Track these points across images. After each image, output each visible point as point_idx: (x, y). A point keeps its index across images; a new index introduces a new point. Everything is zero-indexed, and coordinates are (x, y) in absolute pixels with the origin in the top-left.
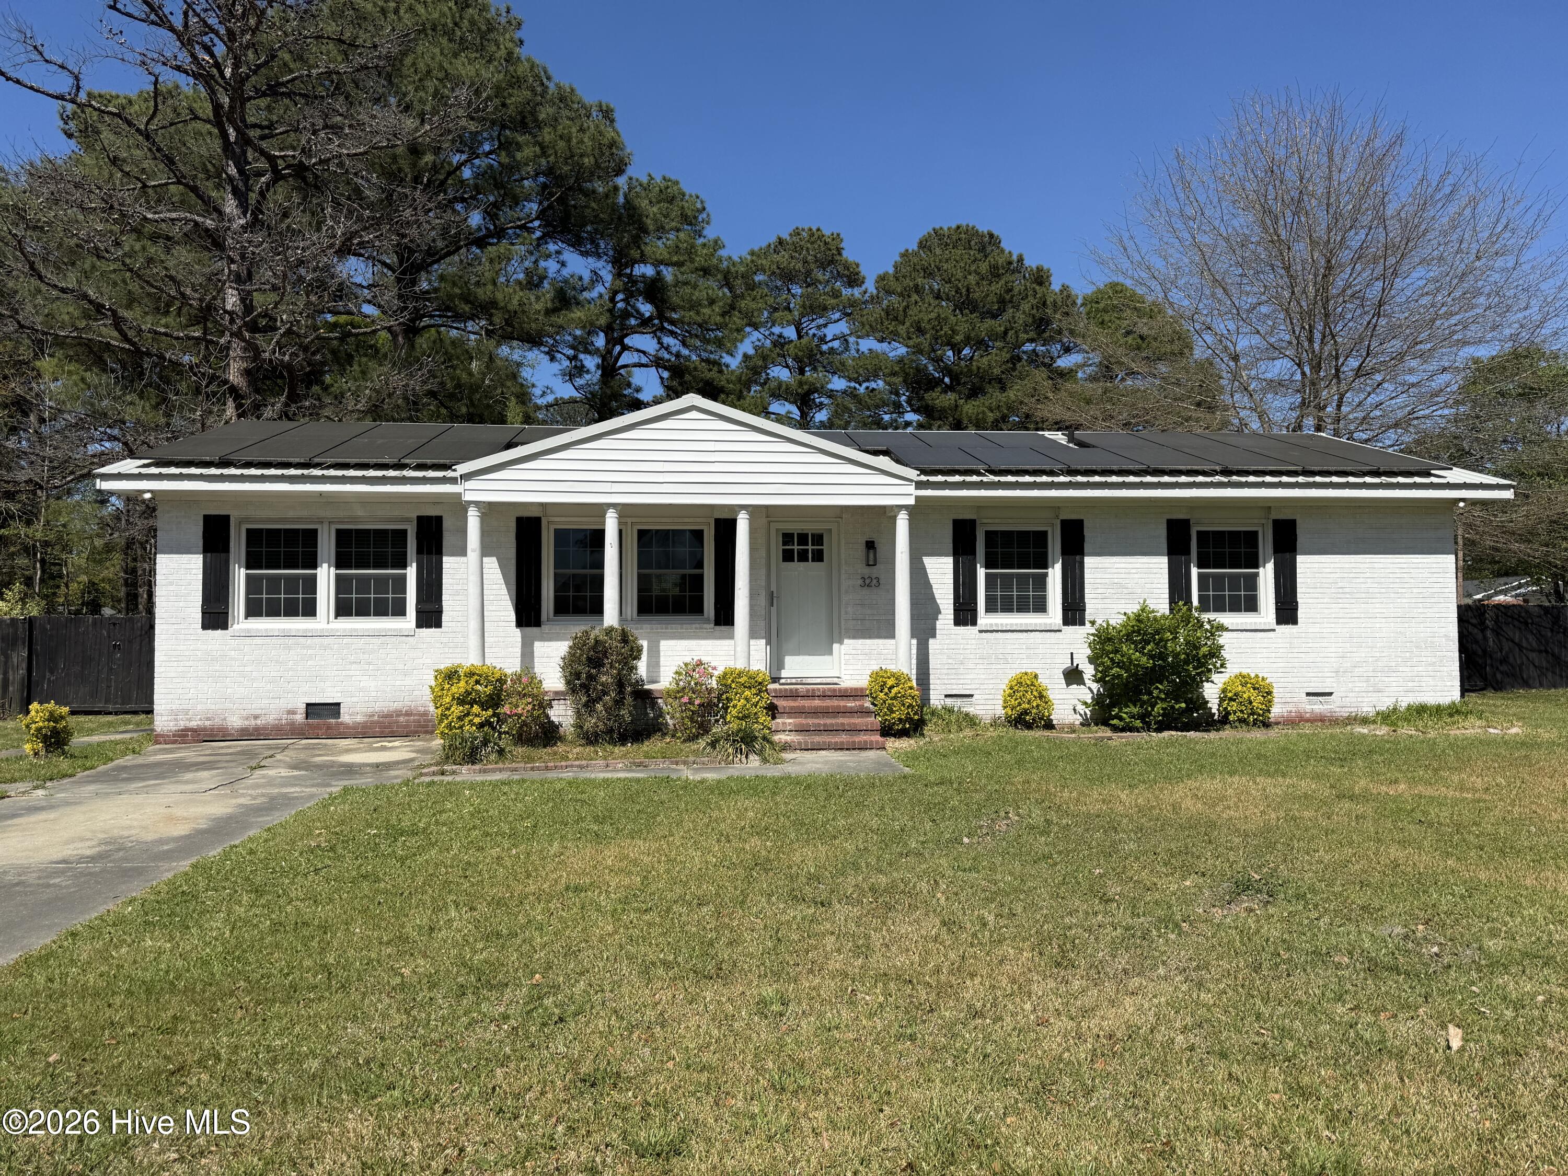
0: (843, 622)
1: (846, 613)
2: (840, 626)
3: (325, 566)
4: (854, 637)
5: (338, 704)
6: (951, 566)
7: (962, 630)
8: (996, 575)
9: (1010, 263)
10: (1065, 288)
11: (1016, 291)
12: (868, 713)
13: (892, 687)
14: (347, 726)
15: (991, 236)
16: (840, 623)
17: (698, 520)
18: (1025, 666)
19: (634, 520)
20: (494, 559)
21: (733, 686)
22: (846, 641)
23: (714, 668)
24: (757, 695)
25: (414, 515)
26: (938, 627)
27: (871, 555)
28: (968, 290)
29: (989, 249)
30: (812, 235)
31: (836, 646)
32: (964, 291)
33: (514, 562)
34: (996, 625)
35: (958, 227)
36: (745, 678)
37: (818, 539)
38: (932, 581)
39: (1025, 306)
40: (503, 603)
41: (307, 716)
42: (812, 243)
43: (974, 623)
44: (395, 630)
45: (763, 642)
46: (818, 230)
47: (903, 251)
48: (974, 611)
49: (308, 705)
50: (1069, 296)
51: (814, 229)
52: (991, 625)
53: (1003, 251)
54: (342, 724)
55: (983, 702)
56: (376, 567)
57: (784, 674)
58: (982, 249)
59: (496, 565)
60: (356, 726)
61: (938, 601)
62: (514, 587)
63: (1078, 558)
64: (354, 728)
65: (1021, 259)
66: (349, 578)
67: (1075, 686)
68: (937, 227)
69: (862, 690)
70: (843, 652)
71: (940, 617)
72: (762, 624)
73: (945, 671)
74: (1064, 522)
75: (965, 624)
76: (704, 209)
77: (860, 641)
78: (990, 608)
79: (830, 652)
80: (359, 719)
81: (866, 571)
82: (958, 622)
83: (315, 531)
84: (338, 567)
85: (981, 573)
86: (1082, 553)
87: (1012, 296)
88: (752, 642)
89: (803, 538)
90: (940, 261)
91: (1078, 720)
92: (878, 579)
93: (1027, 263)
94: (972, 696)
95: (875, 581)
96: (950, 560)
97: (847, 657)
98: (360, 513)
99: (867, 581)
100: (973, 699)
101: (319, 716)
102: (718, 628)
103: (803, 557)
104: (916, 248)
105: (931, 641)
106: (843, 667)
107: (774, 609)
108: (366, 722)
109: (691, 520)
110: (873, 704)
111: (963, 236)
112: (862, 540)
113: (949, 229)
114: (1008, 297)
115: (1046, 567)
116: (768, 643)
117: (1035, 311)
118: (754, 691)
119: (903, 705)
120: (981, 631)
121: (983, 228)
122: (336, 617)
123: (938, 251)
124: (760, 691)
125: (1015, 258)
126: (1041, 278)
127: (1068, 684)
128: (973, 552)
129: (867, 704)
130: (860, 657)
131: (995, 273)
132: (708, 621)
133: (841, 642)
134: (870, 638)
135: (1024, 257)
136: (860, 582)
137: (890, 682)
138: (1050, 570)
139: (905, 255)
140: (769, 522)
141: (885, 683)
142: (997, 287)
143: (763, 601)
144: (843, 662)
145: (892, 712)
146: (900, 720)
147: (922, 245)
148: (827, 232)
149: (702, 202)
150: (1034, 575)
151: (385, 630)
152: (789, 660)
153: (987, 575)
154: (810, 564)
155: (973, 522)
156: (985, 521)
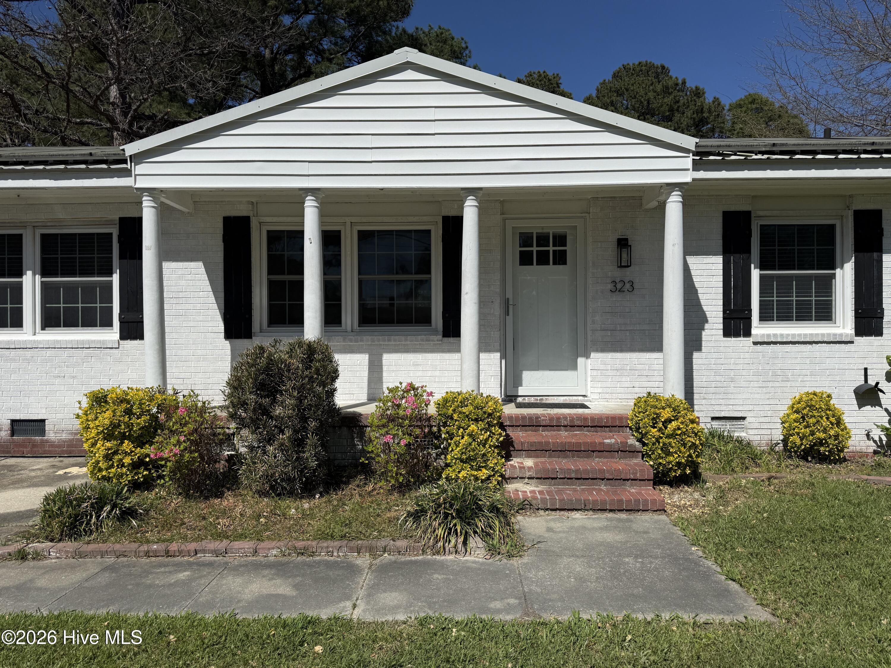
0: (589, 333)
1: (593, 322)
2: (586, 338)
3: (29, 273)
4: (603, 350)
5: (43, 421)
6: (721, 266)
7: (733, 341)
8: (772, 277)
9: (677, 84)
10: (716, 99)
11: (682, 102)
12: (632, 452)
13: (669, 421)
14: (52, 444)
15: (663, 67)
16: (586, 334)
17: (425, 219)
18: (808, 384)
19: (354, 220)
20: (200, 264)
21: (455, 416)
22: (593, 355)
23: (431, 394)
24: (487, 430)
25: (116, 217)
26: (704, 338)
27: (624, 255)
28: (648, 103)
29: (661, 77)
30: (540, 76)
31: (581, 361)
32: (645, 103)
33: (221, 266)
34: (775, 335)
35: (640, 63)
36: (471, 408)
37: (561, 240)
38: (697, 285)
39: (689, 113)
40: (210, 312)
41: (13, 433)
42: (540, 81)
43: (748, 333)
44: (99, 342)
45: (498, 355)
46: (544, 72)
47: (602, 81)
48: (749, 319)
49: (13, 421)
50: (719, 104)
51: (542, 72)
52: (769, 336)
53: (671, 77)
54: (47, 441)
55: (756, 425)
56: (82, 274)
57: (521, 391)
58: (657, 76)
59: (203, 270)
60: (61, 444)
61: (705, 308)
62: (222, 295)
63: (875, 255)
64: (59, 446)
65: (684, 83)
66: (56, 287)
67: (868, 407)
68: (625, 64)
69: (621, 418)
70: (589, 367)
71: (707, 326)
72: (496, 335)
73: (712, 390)
74: (857, 213)
75: (737, 335)
76: (467, 47)
77: (610, 355)
78: (765, 317)
79: (574, 367)
80: (64, 436)
81: (618, 274)
82: (728, 332)
83: (21, 235)
84: (43, 274)
85: (755, 274)
86: (880, 251)
87: (679, 107)
88: (482, 356)
89: (543, 239)
90: (628, 84)
91: (872, 447)
92: (632, 283)
93: (688, 85)
94: (744, 418)
95: (628, 286)
96: (718, 260)
97: (595, 373)
98: (61, 215)
99: (619, 286)
100: (745, 422)
101: (25, 432)
102: (446, 339)
103: (543, 260)
104: (611, 79)
105: (696, 355)
106: (589, 384)
107: (509, 319)
108: (71, 441)
109: (415, 219)
110: (640, 440)
111: (644, 68)
112: (613, 238)
113: (634, 64)
114: (676, 107)
115: (833, 267)
116: (503, 356)
117: (695, 115)
118: (481, 425)
119: (684, 445)
120: (755, 343)
121: (658, 63)
122: (43, 328)
123: (627, 79)
124: (490, 425)
125: (680, 81)
126: (698, 93)
127: (860, 406)
128: (748, 251)
129: (632, 441)
130: (610, 373)
131: (666, 91)
132: (435, 332)
133: (587, 356)
134: (622, 351)
135: (687, 81)
136: (610, 286)
137: (666, 414)
138: (838, 271)
139: (604, 83)
140: (504, 220)
141: (658, 415)
142: (668, 100)
143: (497, 309)
144: (589, 379)
145: (669, 454)
146: (679, 464)
147: (616, 76)
148: (550, 74)
149: (465, 43)
150: (817, 276)
151: (89, 342)
152: (527, 376)
153: (762, 277)
154: (551, 267)
155: (747, 215)
156: (761, 213)
